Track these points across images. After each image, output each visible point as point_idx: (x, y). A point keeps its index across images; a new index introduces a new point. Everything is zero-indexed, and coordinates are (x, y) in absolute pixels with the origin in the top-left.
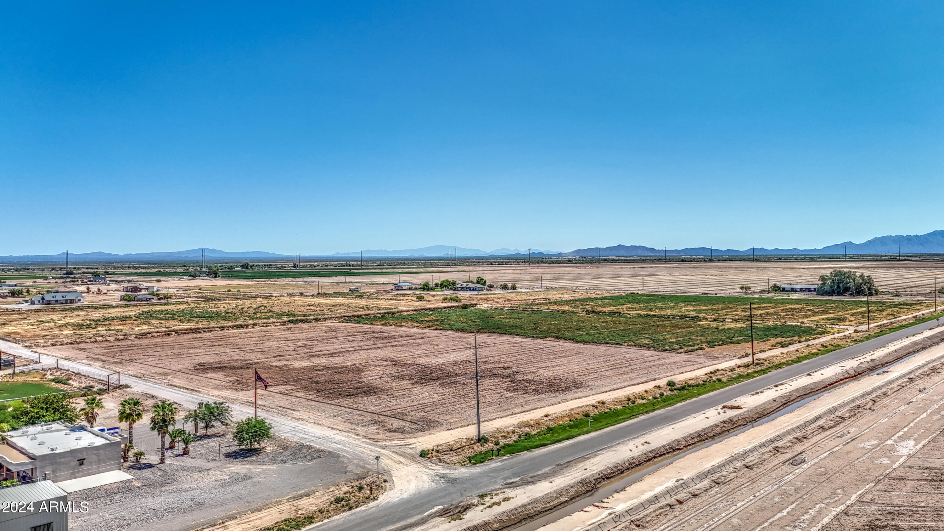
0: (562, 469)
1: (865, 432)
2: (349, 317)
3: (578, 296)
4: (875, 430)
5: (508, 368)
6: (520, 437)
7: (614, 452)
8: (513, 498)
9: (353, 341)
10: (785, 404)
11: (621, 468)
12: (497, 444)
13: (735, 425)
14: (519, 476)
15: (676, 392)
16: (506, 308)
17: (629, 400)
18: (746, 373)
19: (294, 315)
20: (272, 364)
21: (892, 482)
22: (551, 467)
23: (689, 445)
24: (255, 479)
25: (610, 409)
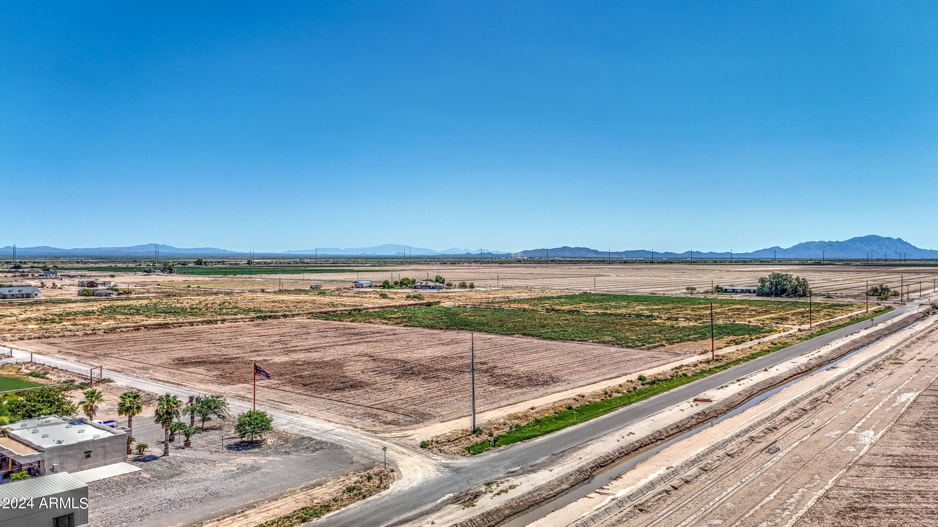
0: (558, 459)
1: (828, 422)
2: (316, 313)
3: (534, 295)
4: (836, 421)
5: (484, 363)
6: (511, 428)
7: (603, 442)
8: (518, 486)
9: (326, 337)
10: (749, 397)
11: (612, 457)
12: (491, 435)
13: (708, 417)
14: (519, 466)
15: (647, 386)
16: (469, 306)
17: (606, 393)
18: (708, 369)
19: (261, 311)
20: (250, 359)
21: (862, 468)
22: (547, 457)
23: (670, 436)
24: (263, 470)
25: (590, 402)
